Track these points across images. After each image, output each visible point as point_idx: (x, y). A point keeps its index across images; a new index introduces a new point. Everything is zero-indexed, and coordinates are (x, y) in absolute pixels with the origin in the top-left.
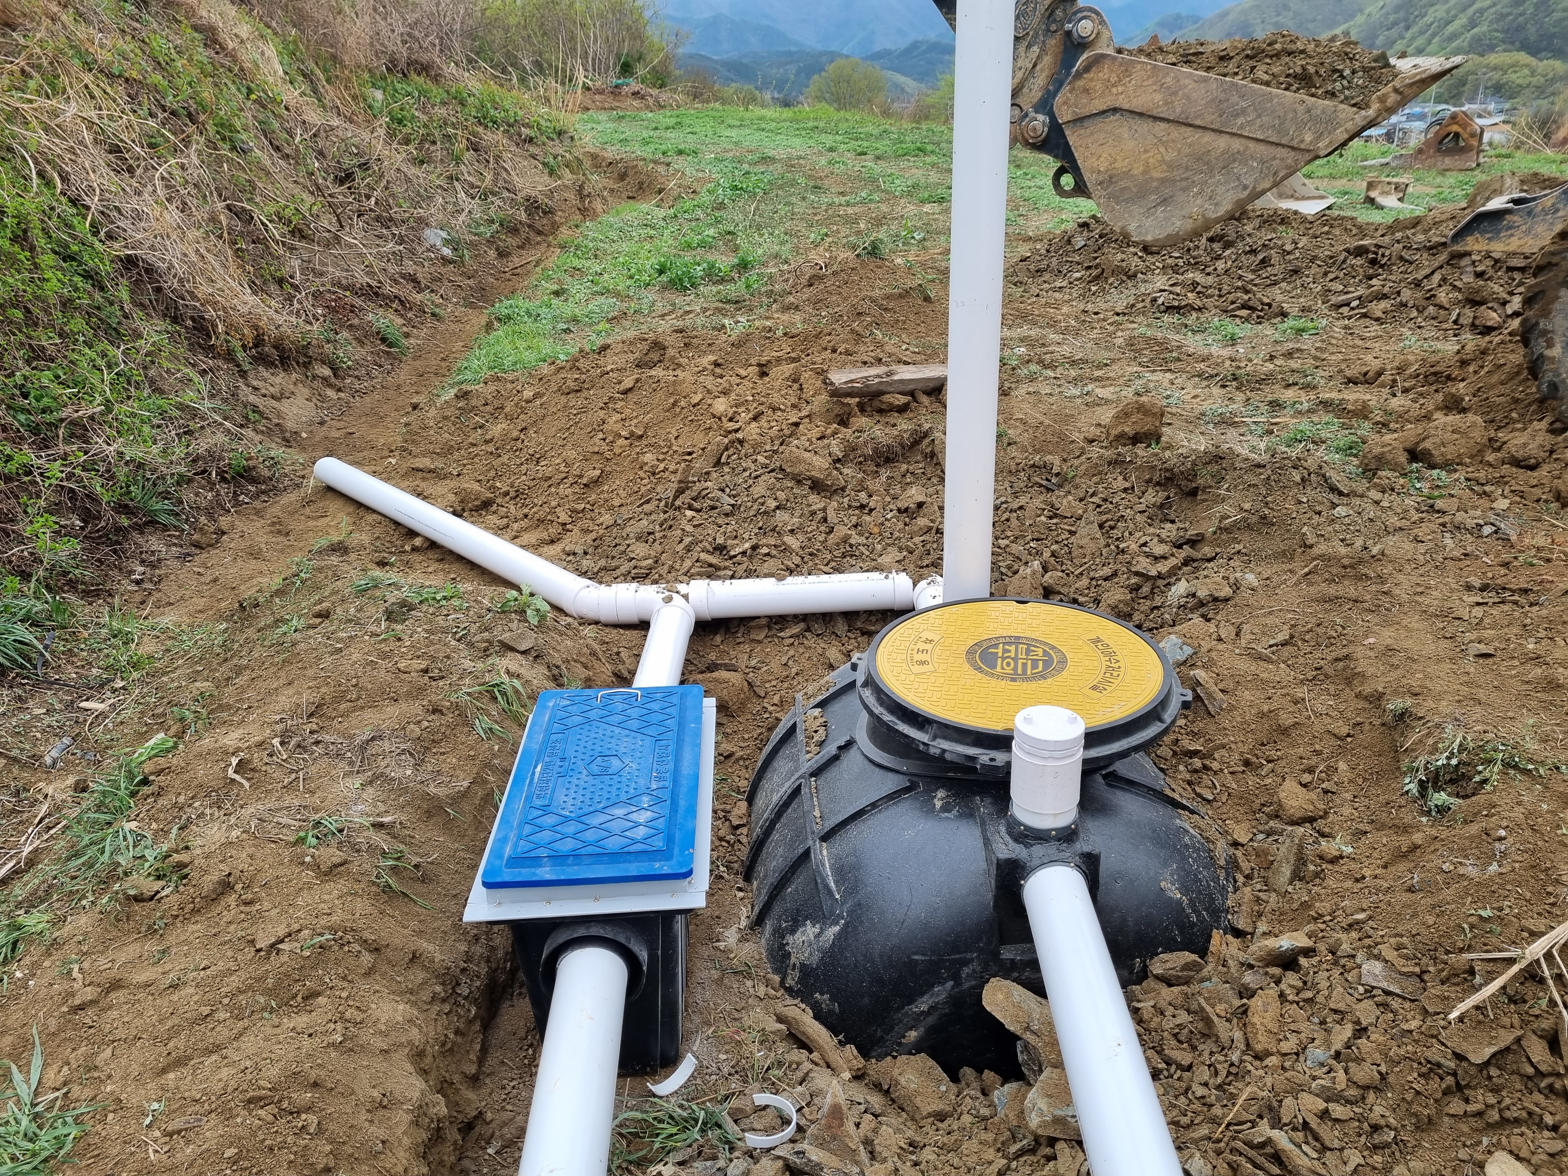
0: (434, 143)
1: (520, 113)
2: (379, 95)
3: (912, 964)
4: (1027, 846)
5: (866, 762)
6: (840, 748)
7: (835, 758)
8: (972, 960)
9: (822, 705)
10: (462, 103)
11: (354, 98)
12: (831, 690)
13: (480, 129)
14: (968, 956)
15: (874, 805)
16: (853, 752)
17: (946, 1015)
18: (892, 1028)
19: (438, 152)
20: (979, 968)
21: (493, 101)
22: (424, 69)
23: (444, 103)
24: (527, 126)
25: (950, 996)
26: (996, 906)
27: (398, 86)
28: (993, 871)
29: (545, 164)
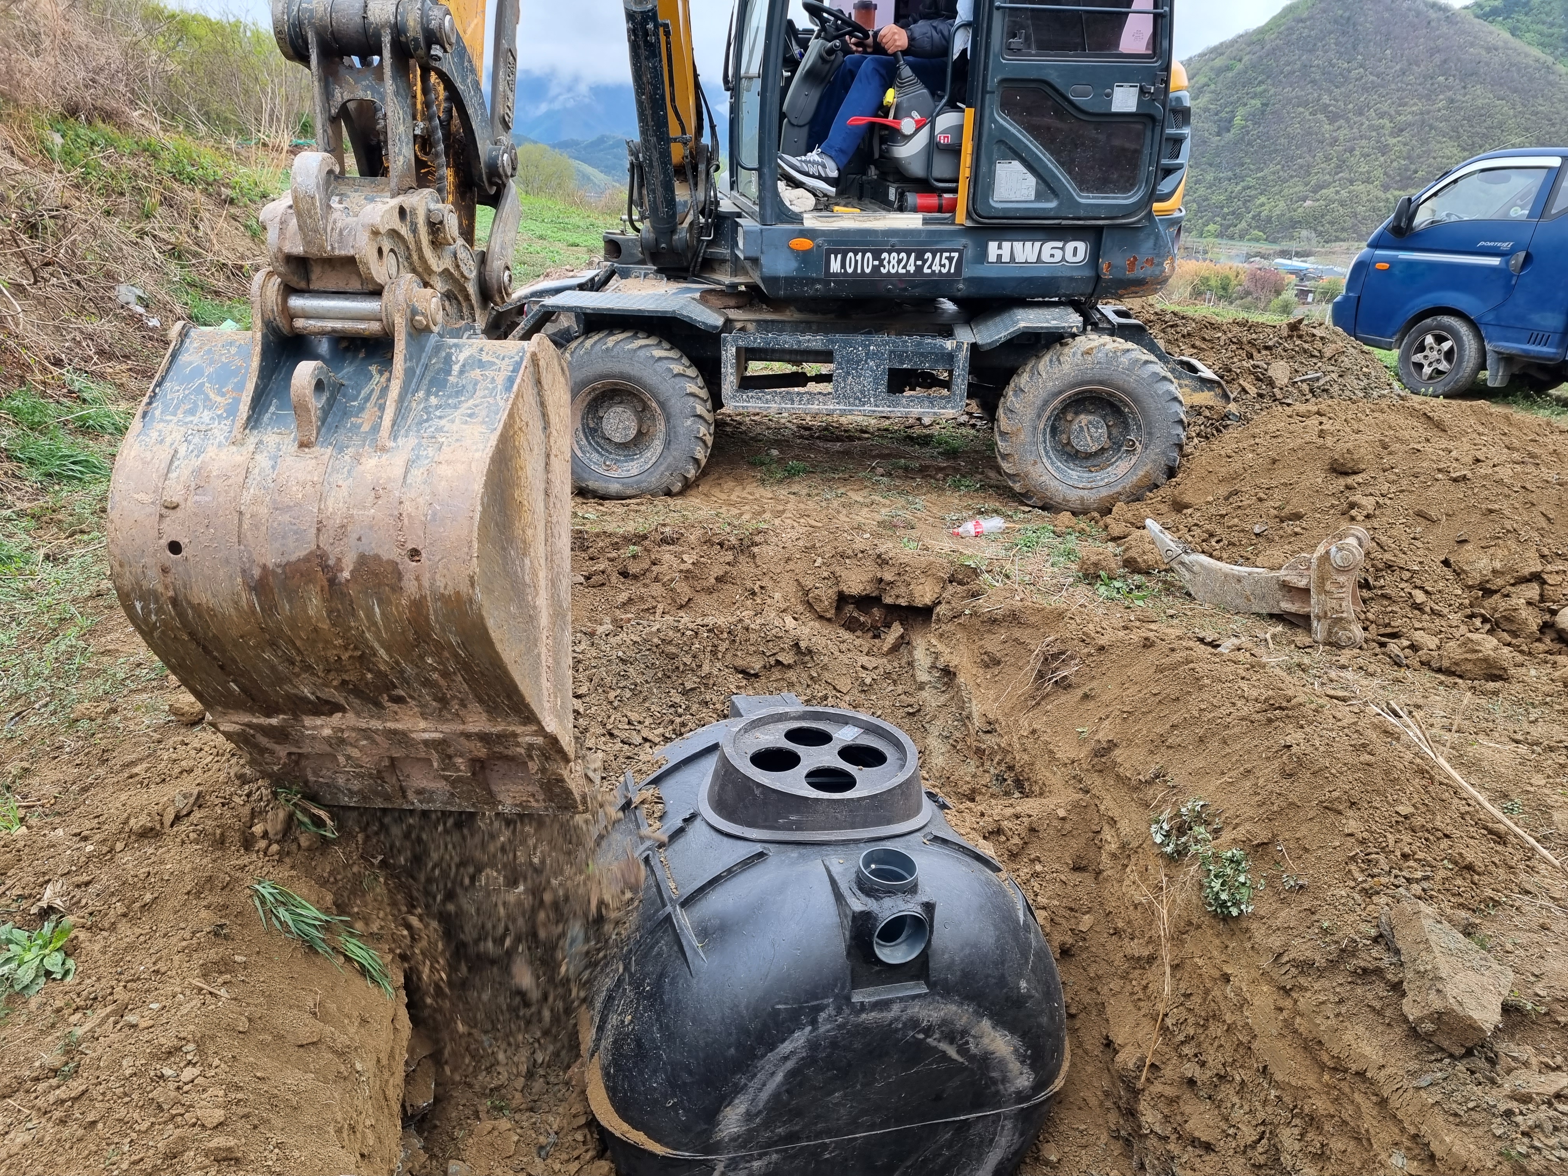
0: (122, 194)
1: (220, 173)
2: (58, 139)
3: (777, 1012)
4: (878, 899)
5: (713, 833)
6: (685, 820)
7: (680, 831)
8: (827, 1006)
9: (656, 781)
10: (155, 156)
11: (30, 139)
12: (664, 768)
13: (176, 185)
14: (825, 1001)
15: (729, 871)
16: (698, 822)
17: (803, 1059)
18: (755, 1075)
19: (126, 203)
20: (834, 1013)
21: (190, 157)
22: (108, 116)
23: (134, 155)
24: (227, 186)
25: (808, 1040)
26: (849, 954)
27: (81, 131)
28: (848, 922)
29: (246, 227)
